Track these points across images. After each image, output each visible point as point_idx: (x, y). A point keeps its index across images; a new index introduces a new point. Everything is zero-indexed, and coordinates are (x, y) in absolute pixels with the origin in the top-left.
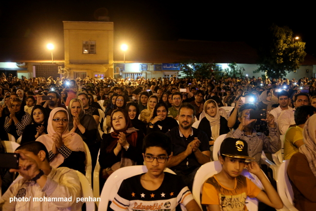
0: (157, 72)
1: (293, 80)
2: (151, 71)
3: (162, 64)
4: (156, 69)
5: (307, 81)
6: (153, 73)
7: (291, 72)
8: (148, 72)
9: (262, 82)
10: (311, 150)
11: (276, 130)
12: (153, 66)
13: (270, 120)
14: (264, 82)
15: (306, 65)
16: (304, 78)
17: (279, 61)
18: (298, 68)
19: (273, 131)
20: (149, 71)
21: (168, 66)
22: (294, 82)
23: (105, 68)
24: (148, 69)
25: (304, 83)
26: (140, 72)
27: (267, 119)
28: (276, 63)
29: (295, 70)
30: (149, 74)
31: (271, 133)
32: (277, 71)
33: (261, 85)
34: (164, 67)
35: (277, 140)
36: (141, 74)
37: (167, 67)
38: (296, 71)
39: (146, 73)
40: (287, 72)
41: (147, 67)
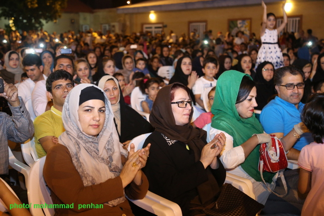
1: (53, 34)
5: (73, 36)
7: (50, 23)
9: (6, 37)
10: (74, 138)
11: (22, 109)
13: (11, 95)
14: (9, 36)
15: (70, 12)
16: (69, 31)
17: (32, 4)
18: (60, 16)
19: (17, 112)
22: (55, 38)
25: (69, 39)
27: (5, 94)
28: (27, 7)
29: (56, 19)
31: (16, 114)
32: (29, 20)
33: (5, 41)
35: (26, 124)
38: (57, 21)
40: (44, 22)
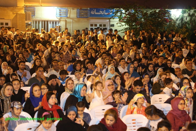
0: (81, 19)
2: (73, 19)
3: (89, 9)
4: (80, 16)
6: (76, 22)
8: (68, 20)
12: (75, 10)
20: (69, 18)
21: (98, 11)
23: (11, 13)
24: (68, 16)
26: (57, 19)
30: (70, 22)
34: (92, 13)
36: (59, 22)
37: (96, 13)
39: (66, 21)
41: (66, 13)
